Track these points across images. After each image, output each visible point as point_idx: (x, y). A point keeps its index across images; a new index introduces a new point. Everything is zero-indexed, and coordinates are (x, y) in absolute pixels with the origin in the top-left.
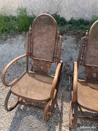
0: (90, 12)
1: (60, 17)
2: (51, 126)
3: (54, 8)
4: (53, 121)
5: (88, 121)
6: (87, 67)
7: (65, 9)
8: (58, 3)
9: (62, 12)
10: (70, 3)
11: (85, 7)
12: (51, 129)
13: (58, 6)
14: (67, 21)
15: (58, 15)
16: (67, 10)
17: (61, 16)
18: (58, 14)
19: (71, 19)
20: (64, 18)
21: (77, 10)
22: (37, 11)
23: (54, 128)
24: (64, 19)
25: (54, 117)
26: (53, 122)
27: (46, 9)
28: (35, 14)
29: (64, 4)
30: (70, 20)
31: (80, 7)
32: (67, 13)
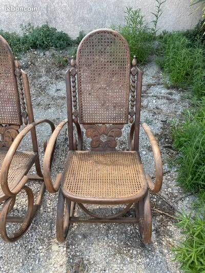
0: (114, 19)
1: (56, 31)
2: (31, 249)
3: (40, 14)
4: (36, 239)
5: (101, 226)
6: (86, 126)
7: (63, 15)
8: (46, 4)
9: (59, 22)
10: (71, 3)
11: (103, 9)
12: (30, 254)
13: (47, 10)
14: (74, 39)
15: (52, 28)
16: (68, 17)
17: (59, 30)
18: (51, 26)
19: (79, 34)
20: (64, 34)
21: (87, 16)
22: (6, 23)
23: (36, 251)
24: (66, 35)
25: (37, 230)
26: (34, 240)
27: (24, 17)
28: (3, 29)
29: (60, 4)
30: (78, 36)
31: (92, 9)
32: (68, 22)
